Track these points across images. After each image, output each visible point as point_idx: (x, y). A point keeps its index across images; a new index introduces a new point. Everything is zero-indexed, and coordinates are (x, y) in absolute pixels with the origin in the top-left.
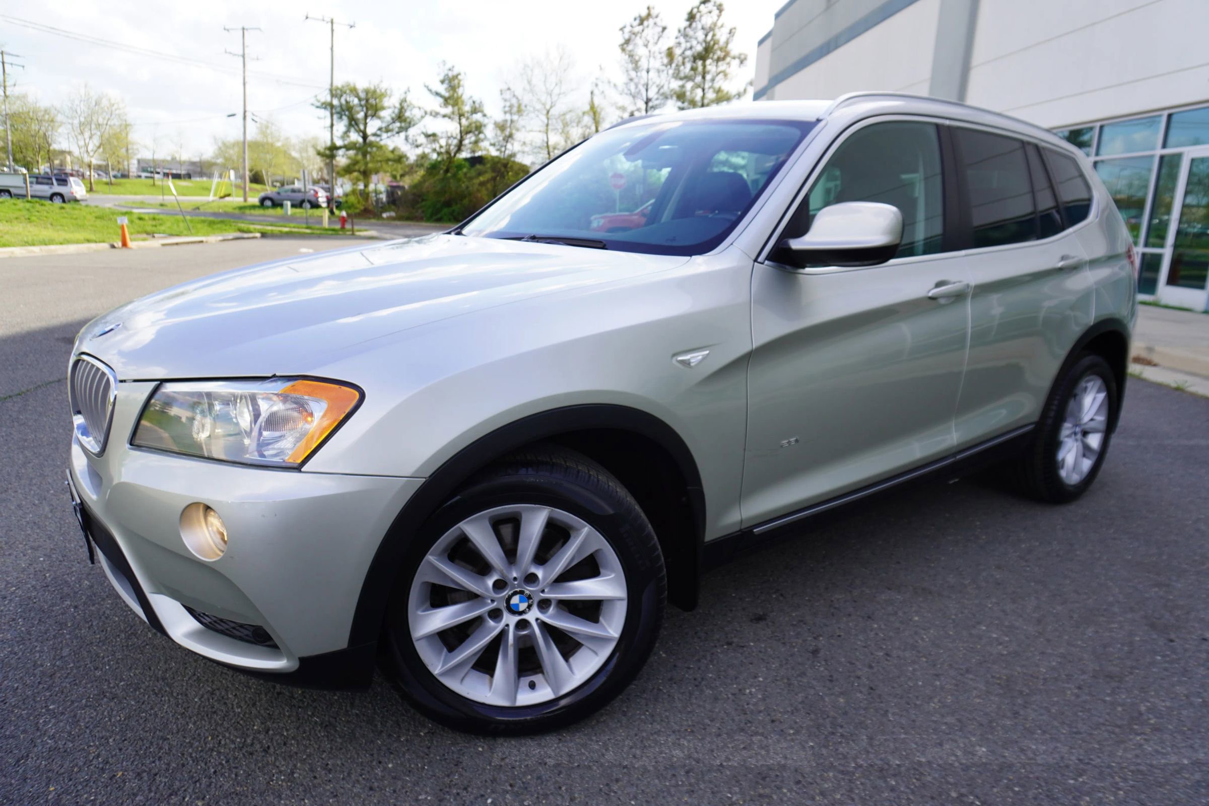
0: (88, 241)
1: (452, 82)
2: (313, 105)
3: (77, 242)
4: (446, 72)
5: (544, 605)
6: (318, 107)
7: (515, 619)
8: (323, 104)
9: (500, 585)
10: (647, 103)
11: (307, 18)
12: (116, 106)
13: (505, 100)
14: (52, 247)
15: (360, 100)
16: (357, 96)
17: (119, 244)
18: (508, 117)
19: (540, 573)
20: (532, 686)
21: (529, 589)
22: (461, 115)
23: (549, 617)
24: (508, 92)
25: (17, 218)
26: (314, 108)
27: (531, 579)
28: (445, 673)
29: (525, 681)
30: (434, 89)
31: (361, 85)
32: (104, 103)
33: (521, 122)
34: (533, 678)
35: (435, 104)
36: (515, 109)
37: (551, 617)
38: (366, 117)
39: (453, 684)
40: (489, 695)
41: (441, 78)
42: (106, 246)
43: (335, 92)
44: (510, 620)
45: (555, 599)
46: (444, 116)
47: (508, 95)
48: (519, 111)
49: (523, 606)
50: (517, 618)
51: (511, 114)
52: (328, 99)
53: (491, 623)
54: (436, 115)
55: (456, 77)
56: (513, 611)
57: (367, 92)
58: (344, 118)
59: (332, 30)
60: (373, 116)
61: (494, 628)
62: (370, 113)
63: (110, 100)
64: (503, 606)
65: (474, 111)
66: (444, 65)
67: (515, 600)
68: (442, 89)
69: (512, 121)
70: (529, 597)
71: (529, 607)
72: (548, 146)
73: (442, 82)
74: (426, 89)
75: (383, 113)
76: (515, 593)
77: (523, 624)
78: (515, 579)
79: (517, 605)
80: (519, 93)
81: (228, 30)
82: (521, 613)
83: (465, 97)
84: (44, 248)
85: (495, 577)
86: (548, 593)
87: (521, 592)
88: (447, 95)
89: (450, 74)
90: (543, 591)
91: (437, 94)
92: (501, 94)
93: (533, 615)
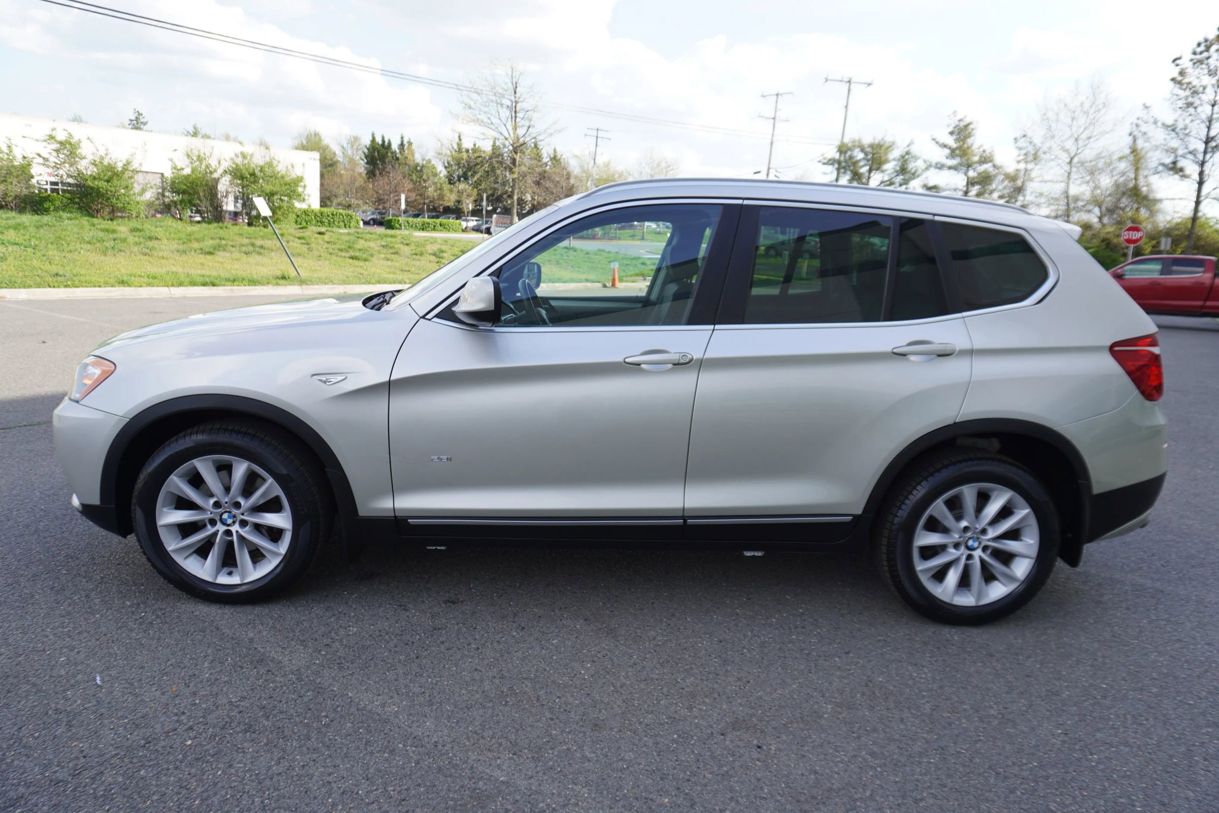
0: (587, 281)
1: (962, 132)
2: (820, 162)
3: (580, 281)
4: (957, 123)
5: (243, 523)
6: (824, 164)
7: (224, 528)
8: (830, 160)
9: (217, 505)
10: (1207, 143)
11: (827, 80)
12: (671, 168)
13: (1020, 149)
14: (557, 284)
15: (866, 154)
16: (862, 150)
17: (609, 284)
18: (1022, 166)
19: (242, 501)
20: (230, 574)
21: (235, 511)
22: (969, 166)
23: (244, 532)
24: (1024, 139)
25: (550, 261)
26: (820, 164)
27: (237, 505)
28: (175, 551)
29: (226, 570)
30: (941, 141)
31: (867, 140)
32: (663, 165)
33: (1036, 171)
34: (231, 569)
35: (940, 156)
36: (1030, 158)
37: (245, 532)
38: (870, 171)
39: (179, 559)
40: (201, 571)
41: (951, 129)
42: (600, 285)
43: (842, 149)
44: (221, 528)
45: (251, 522)
46: (950, 168)
47: (1022, 143)
48: (1036, 158)
49: (230, 521)
50: (226, 528)
51: (1026, 162)
52: (837, 156)
53: (209, 526)
54: (940, 167)
55: (966, 126)
56: (224, 523)
57: (871, 146)
58: (849, 173)
59: (849, 91)
60: (877, 169)
61: (210, 530)
62: (874, 167)
63: (667, 162)
64: (217, 518)
65: (984, 160)
66: (955, 116)
67: (225, 516)
68: (951, 141)
69: (1026, 170)
70: (234, 516)
71: (234, 522)
72: (1067, 197)
73: (952, 133)
74: (934, 143)
75: (886, 167)
76: (226, 512)
77: (228, 533)
78: (226, 503)
79: (226, 520)
80: (1037, 141)
81: (764, 96)
82: (229, 525)
83: (974, 147)
84: (550, 285)
85: (215, 499)
86: (247, 516)
87: (230, 512)
88: (954, 145)
89: (962, 124)
90: (243, 514)
91: (945, 146)
92: (1016, 142)
93: (235, 528)
